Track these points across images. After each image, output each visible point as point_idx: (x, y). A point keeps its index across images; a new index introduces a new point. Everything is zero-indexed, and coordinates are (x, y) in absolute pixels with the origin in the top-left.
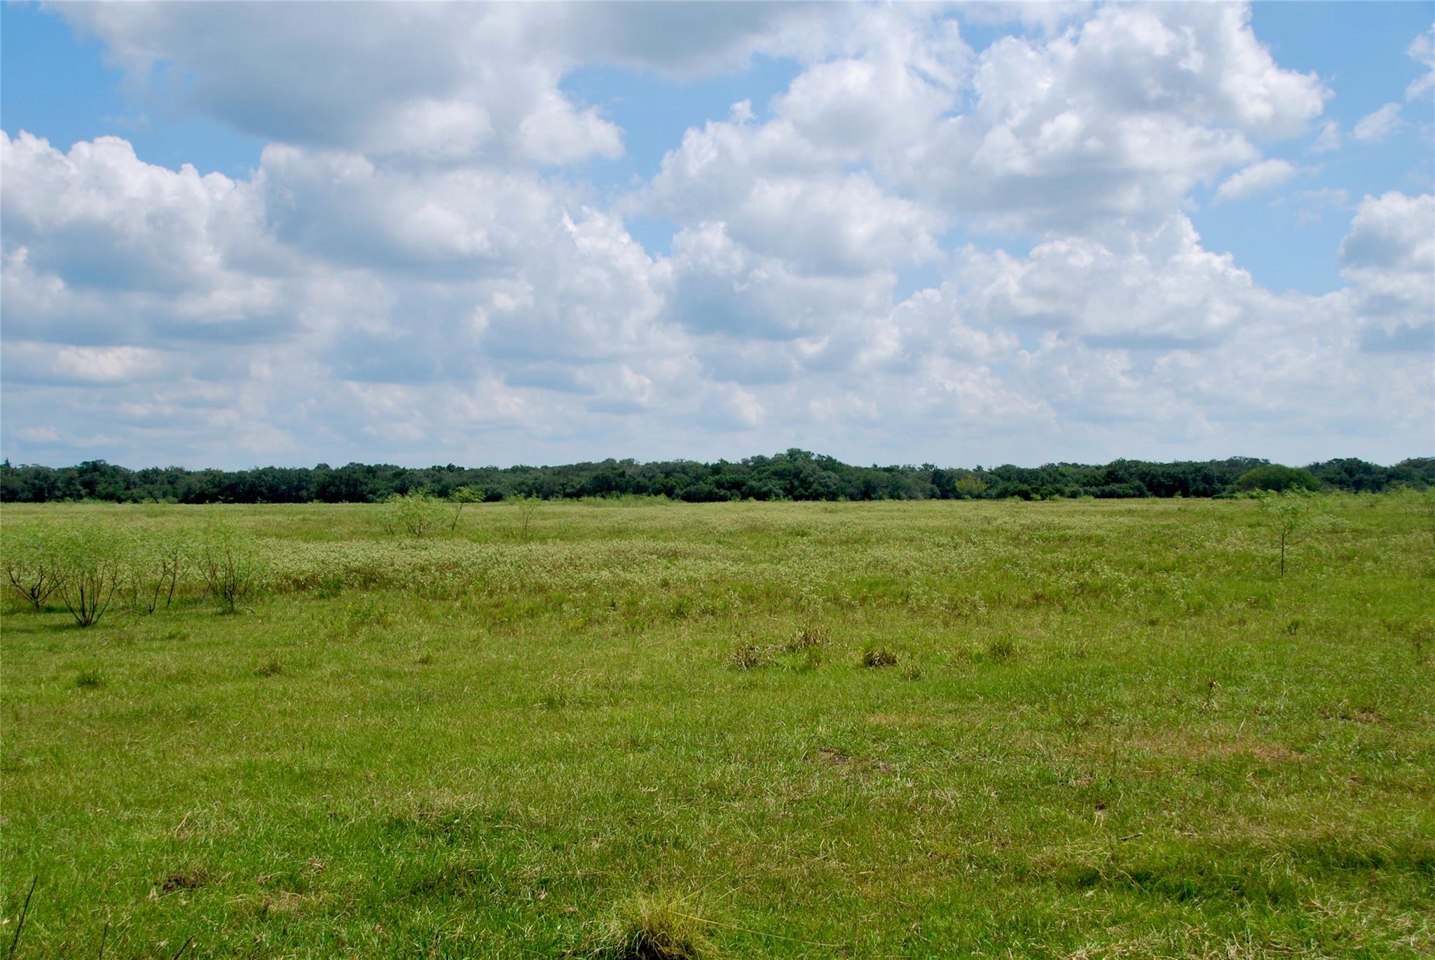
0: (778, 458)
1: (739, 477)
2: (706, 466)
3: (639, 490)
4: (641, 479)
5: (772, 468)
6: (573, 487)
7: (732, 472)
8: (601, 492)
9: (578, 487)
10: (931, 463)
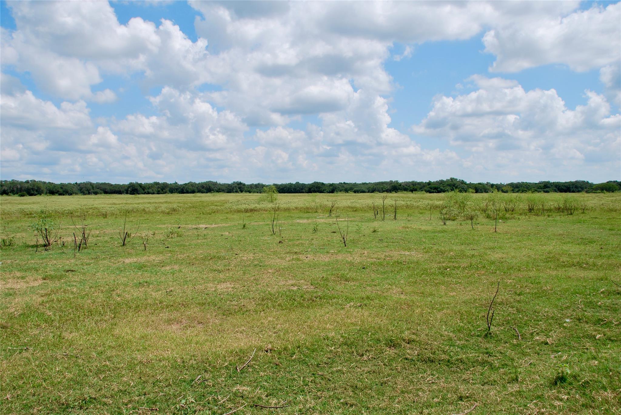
0: (447, 180)
1: (436, 186)
2: (426, 183)
3: (406, 190)
4: (405, 186)
5: (447, 183)
6: (385, 189)
7: (433, 184)
8: (394, 190)
9: (387, 189)
10: (489, 182)
